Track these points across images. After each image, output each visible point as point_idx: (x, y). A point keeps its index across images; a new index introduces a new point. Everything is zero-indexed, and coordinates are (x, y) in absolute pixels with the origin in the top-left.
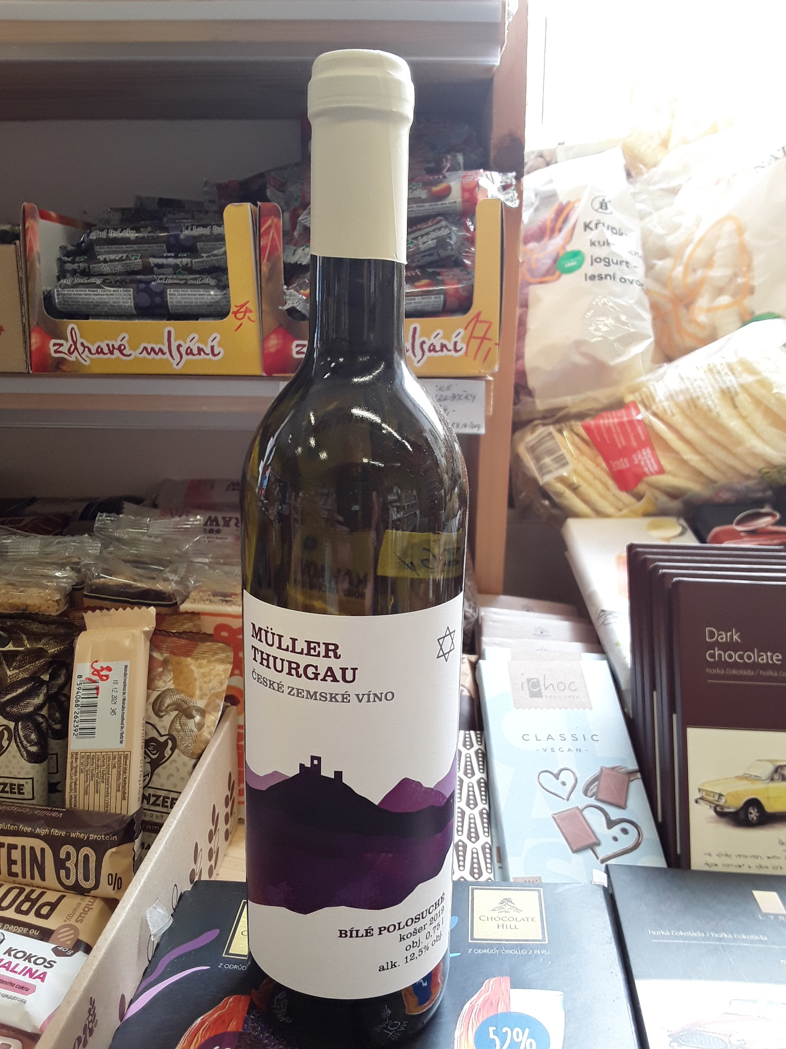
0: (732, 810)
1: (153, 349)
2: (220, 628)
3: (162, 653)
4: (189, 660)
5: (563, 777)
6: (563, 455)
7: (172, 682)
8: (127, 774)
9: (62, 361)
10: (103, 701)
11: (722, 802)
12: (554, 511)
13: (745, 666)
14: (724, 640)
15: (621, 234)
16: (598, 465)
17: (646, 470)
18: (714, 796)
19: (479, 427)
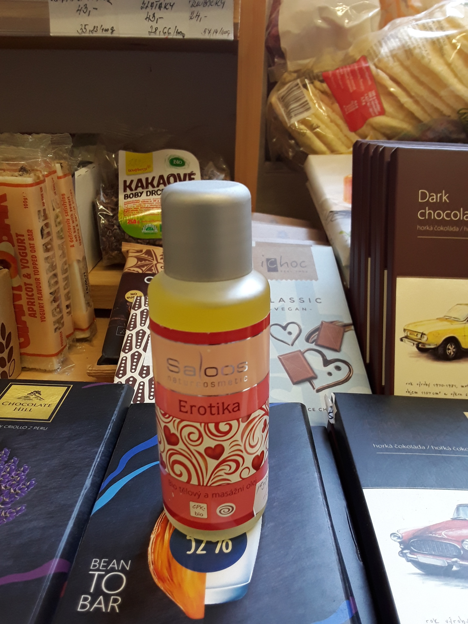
0: (432, 347)
5: (290, 328)
6: (306, 101)
11: (424, 340)
13: (452, 223)
14: (435, 200)
16: (334, 111)
18: (417, 334)
19: (229, 33)
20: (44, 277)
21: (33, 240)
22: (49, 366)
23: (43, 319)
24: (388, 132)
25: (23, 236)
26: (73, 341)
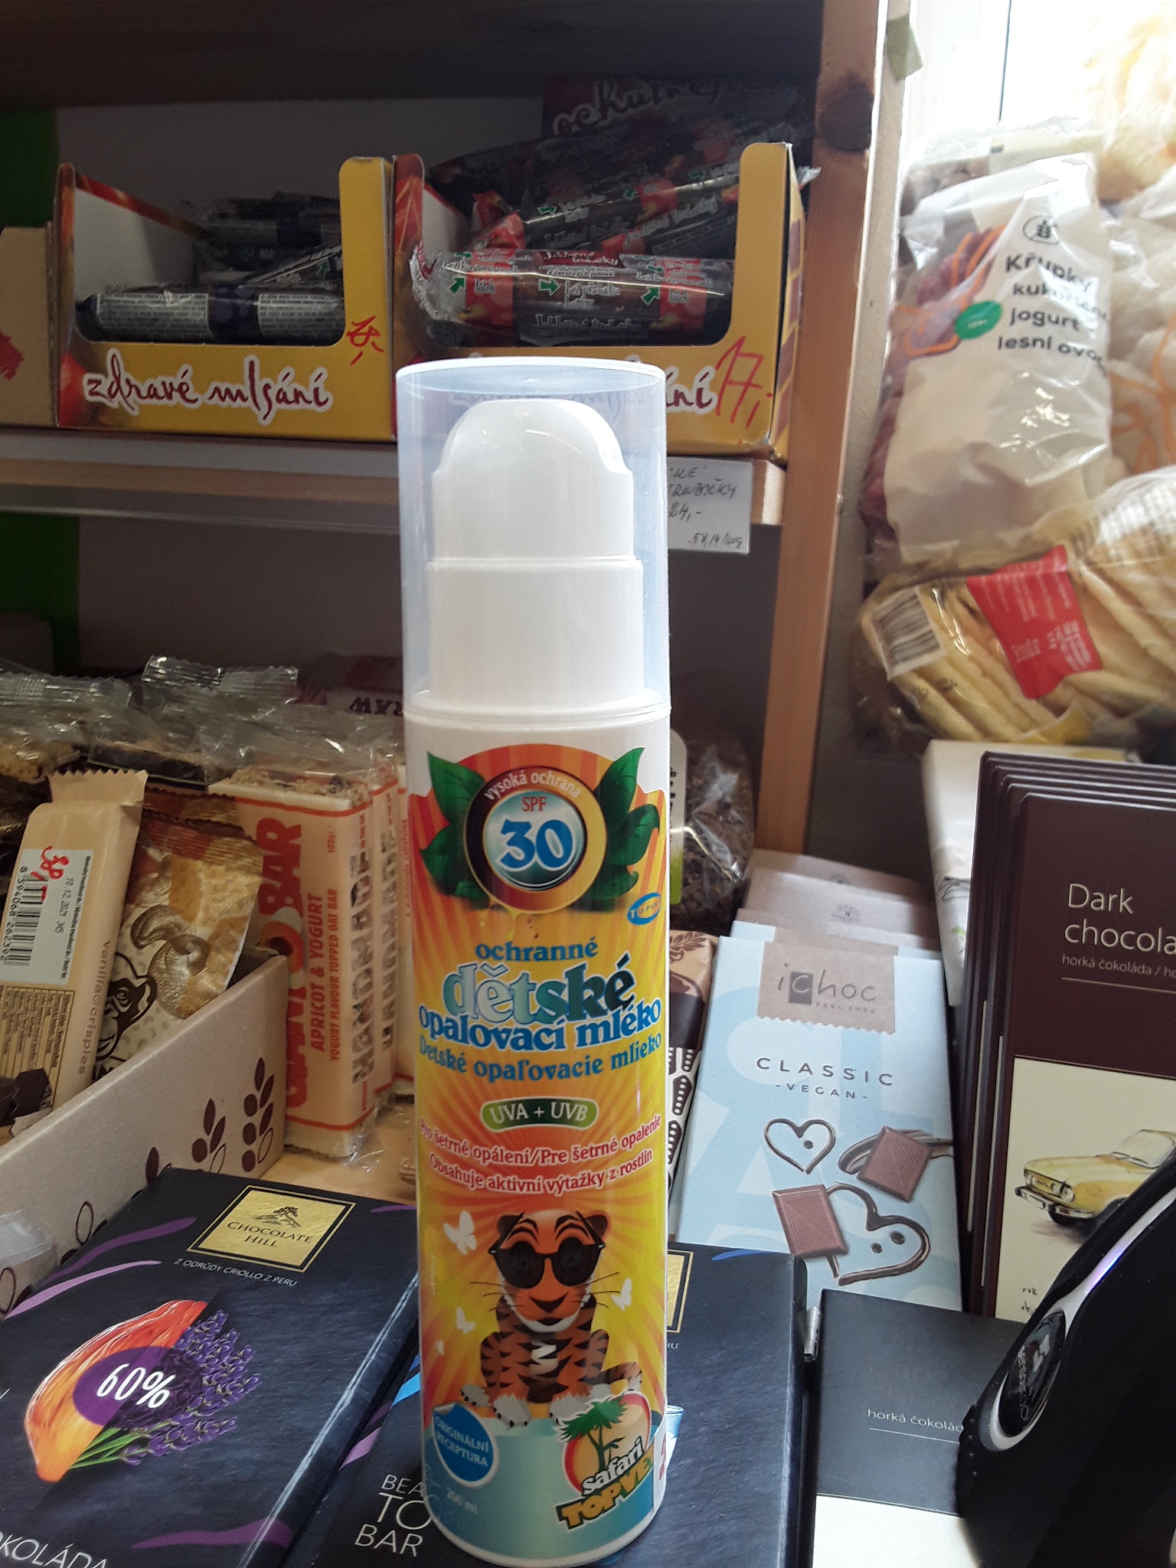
0: (1085, 1216)
1: (228, 391)
2: (266, 825)
3: (161, 850)
4: (199, 863)
5: (808, 1135)
6: (931, 631)
7: (167, 896)
8: (64, 1027)
9: (99, 408)
10: (49, 910)
11: (1066, 1199)
12: (908, 726)
13: (1137, 957)
14: (1102, 907)
15: (1071, 279)
16: (991, 652)
17: (1069, 659)
18: (1053, 1185)
19: (740, 543)
20: (348, 974)
21: (336, 908)
22: (335, 1149)
23: (335, 1055)
24: (1117, 702)
25: (319, 899)
26: (390, 1100)
